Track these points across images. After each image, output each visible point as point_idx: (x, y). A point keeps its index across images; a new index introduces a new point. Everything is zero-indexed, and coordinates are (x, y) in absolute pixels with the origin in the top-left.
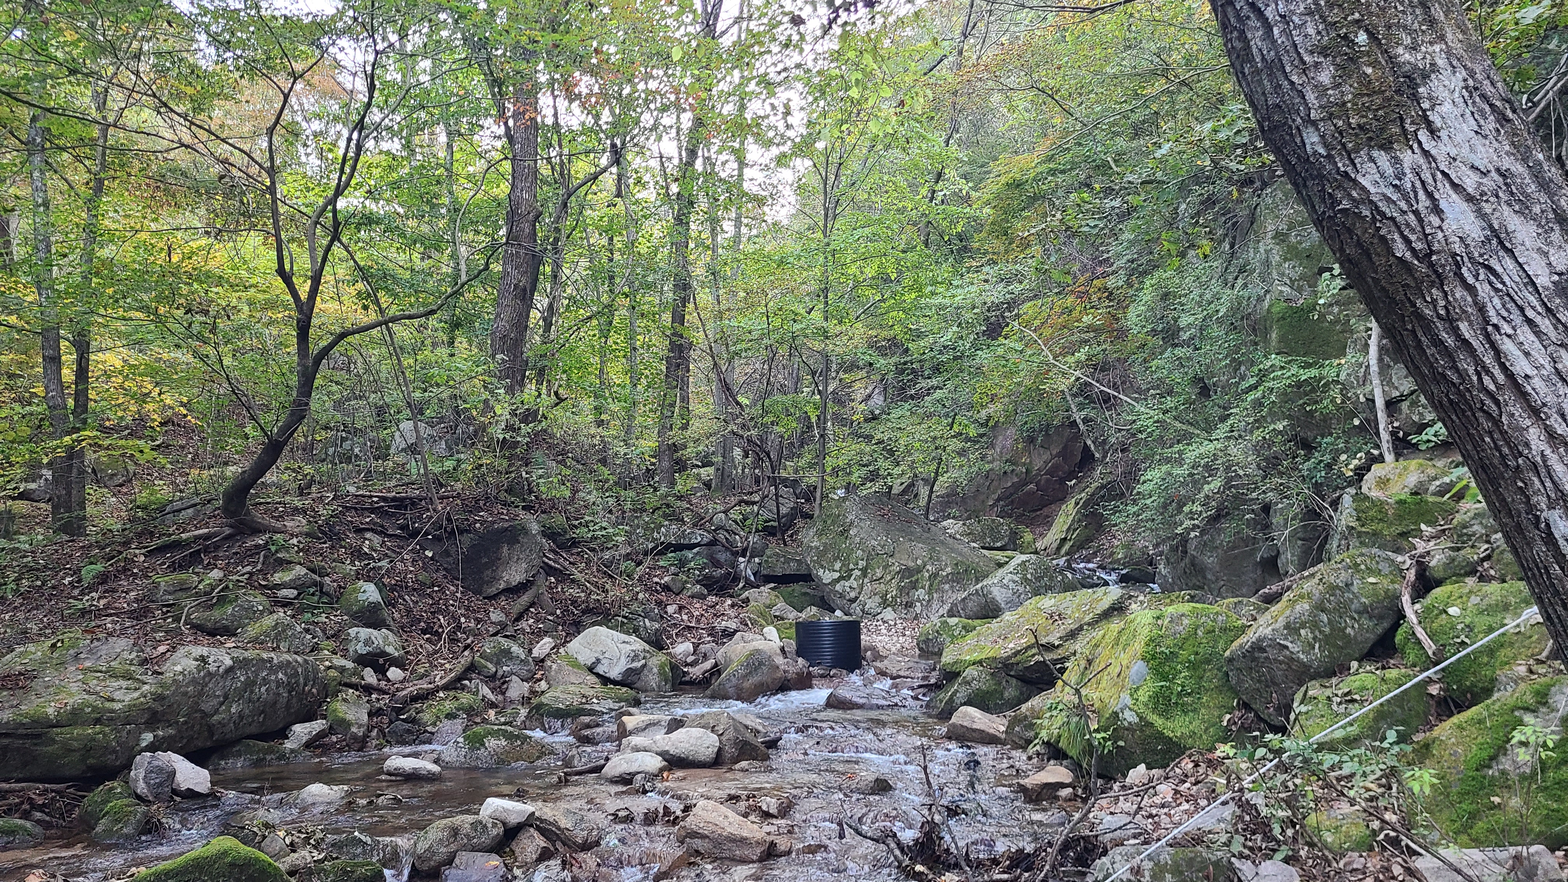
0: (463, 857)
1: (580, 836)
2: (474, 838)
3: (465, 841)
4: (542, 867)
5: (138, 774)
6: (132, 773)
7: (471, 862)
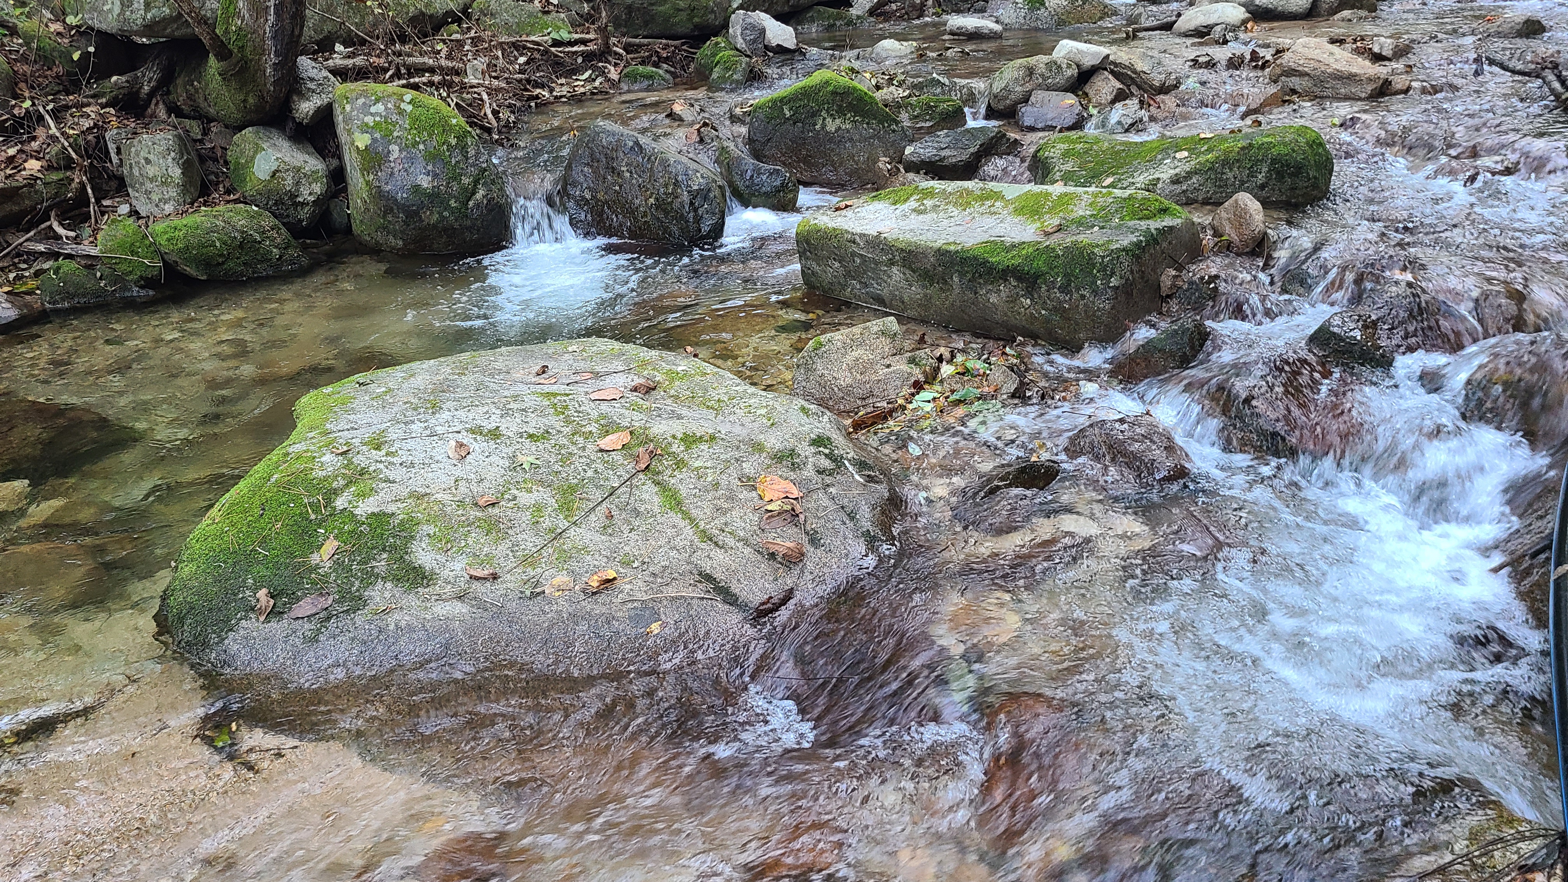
0: (1038, 96)
1: (1157, 79)
2: (1049, 78)
3: (1040, 80)
4: (1118, 105)
5: (735, 29)
6: (731, 31)
7: (1046, 101)
